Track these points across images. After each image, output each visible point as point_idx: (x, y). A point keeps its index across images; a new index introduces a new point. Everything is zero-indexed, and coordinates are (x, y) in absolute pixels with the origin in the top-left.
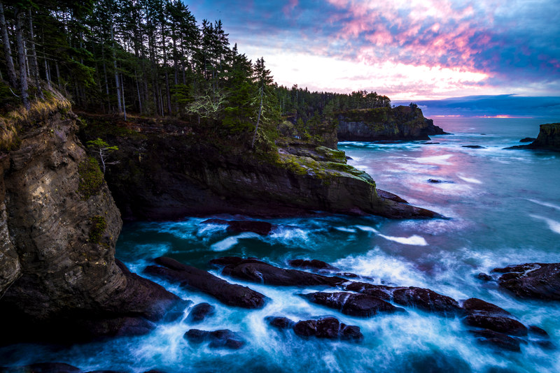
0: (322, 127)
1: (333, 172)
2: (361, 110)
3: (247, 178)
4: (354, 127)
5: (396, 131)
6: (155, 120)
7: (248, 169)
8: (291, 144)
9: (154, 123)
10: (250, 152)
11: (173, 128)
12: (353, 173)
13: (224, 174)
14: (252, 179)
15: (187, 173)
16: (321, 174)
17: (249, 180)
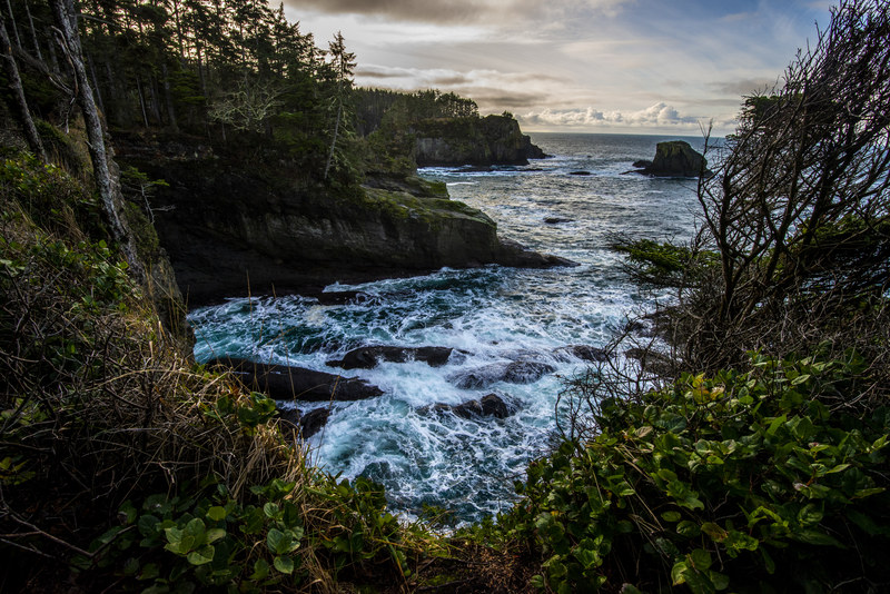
0: (394, 145)
1: (443, 213)
2: (438, 120)
3: (315, 227)
4: (430, 146)
5: (487, 153)
6: (141, 133)
7: (317, 214)
8: (368, 174)
9: (142, 140)
10: (320, 185)
11: (177, 148)
12: (467, 213)
13: (277, 223)
14: (323, 228)
15: (211, 225)
16: (426, 216)
17: (319, 231)
